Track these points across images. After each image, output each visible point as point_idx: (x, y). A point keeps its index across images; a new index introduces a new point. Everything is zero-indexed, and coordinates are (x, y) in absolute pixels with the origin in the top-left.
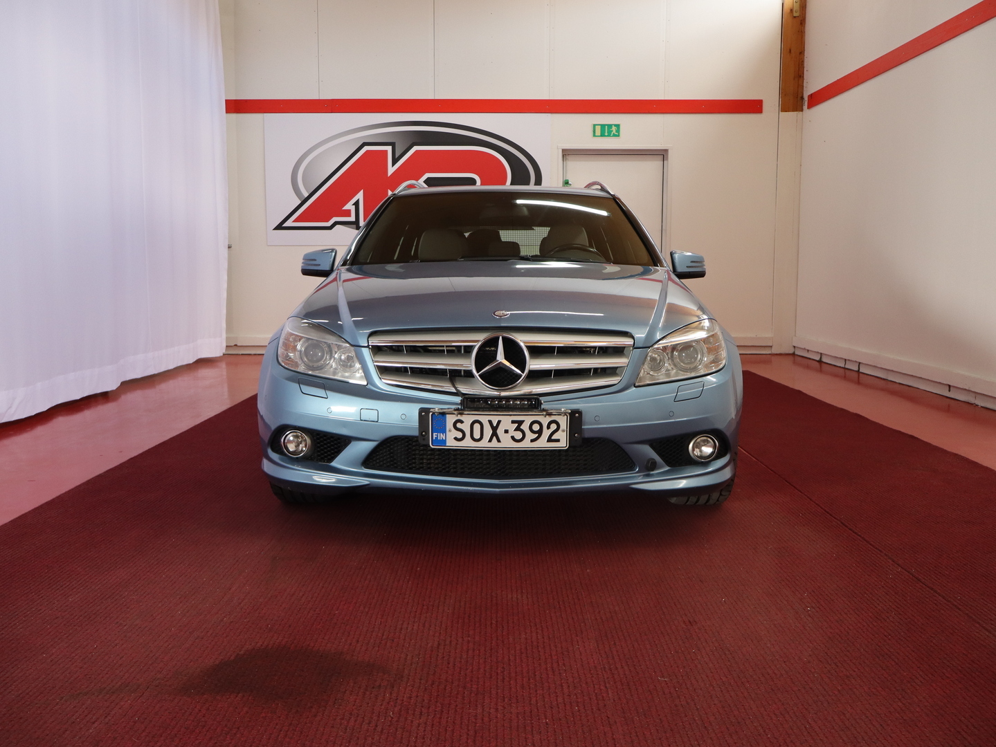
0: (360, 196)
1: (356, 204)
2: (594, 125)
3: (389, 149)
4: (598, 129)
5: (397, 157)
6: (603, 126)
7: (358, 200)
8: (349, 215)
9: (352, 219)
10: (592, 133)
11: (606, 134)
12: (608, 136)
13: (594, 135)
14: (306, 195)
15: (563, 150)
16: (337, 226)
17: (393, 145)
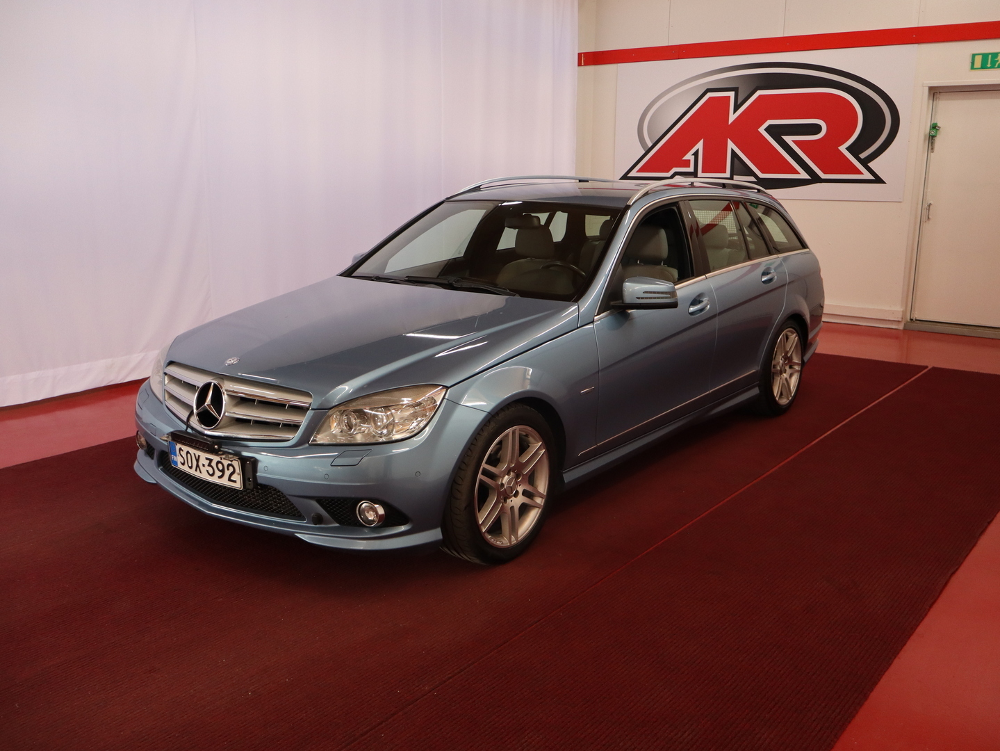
0: (700, 146)
1: (696, 154)
2: (974, 56)
3: (732, 94)
4: (978, 60)
5: (739, 103)
6: (985, 56)
7: (698, 150)
8: (688, 166)
9: (691, 169)
10: (969, 65)
11: (989, 66)
12: (990, 68)
13: (972, 68)
14: (650, 144)
15: (931, 89)
16: (677, 177)
17: (736, 90)
